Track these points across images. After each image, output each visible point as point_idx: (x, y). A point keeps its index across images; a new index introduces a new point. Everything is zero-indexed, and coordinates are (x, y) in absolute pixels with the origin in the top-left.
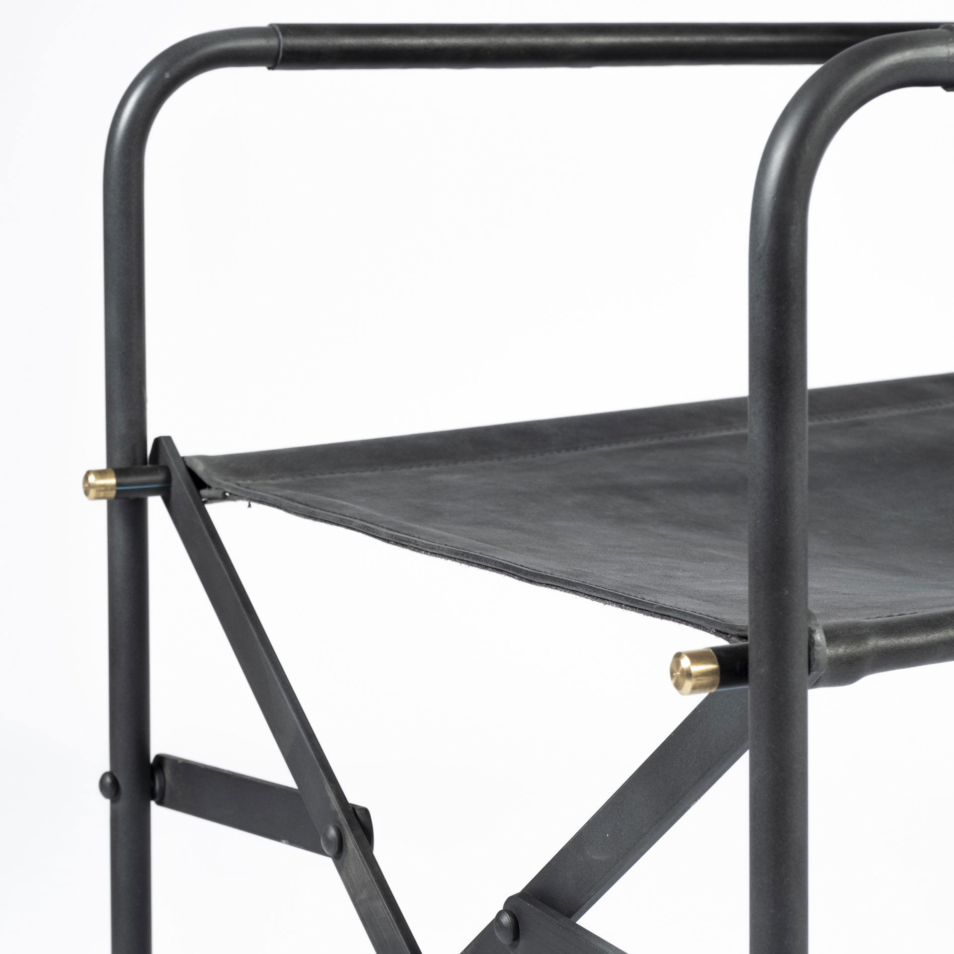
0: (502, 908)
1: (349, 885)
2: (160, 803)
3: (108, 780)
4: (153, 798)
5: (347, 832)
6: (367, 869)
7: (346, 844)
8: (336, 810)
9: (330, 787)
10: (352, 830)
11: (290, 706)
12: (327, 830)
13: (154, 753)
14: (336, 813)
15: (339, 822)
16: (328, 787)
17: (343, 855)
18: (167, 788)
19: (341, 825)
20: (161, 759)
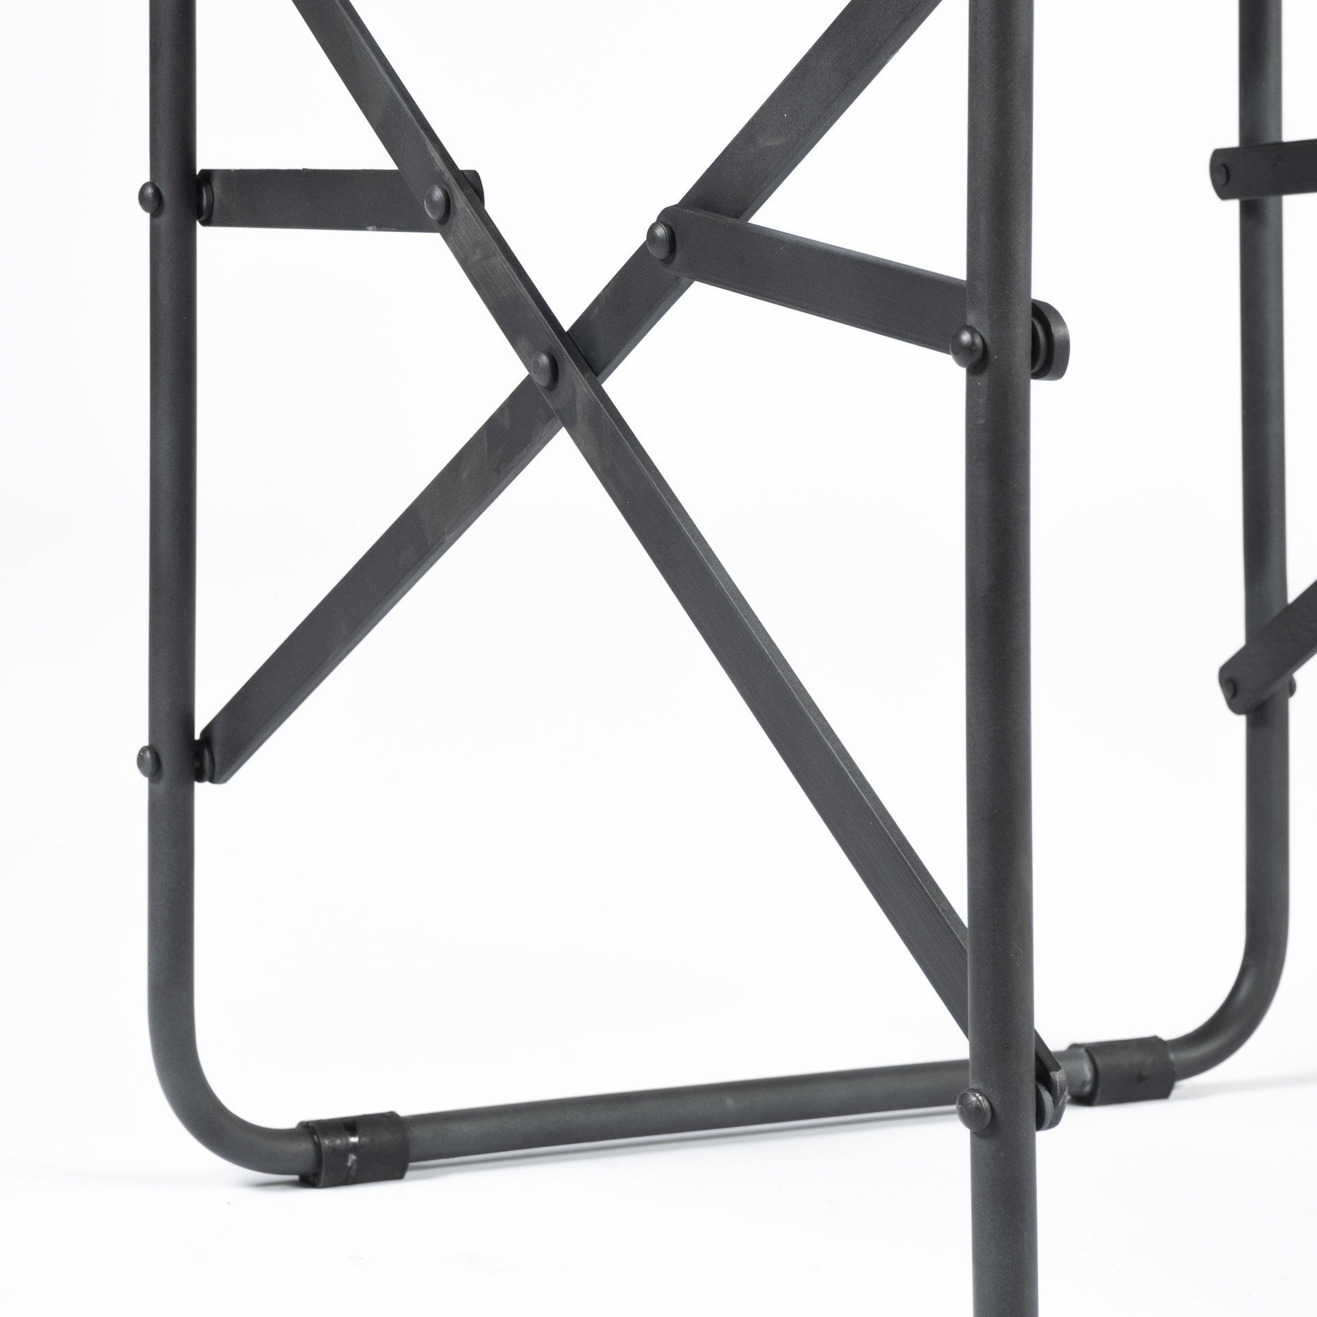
0: (655, 221)
1: (458, 249)
2: (206, 223)
3: (150, 191)
4: (198, 218)
5: (457, 191)
6: (481, 227)
7: (454, 204)
8: (441, 171)
9: (434, 147)
10: (462, 189)
11: (381, 69)
12: (432, 191)
13: (199, 168)
14: (441, 174)
15: (445, 183)
16: (430, 146)
17: (450, 219)
18: (216, 203)
19: (448, 185)
20: (207, 174)
